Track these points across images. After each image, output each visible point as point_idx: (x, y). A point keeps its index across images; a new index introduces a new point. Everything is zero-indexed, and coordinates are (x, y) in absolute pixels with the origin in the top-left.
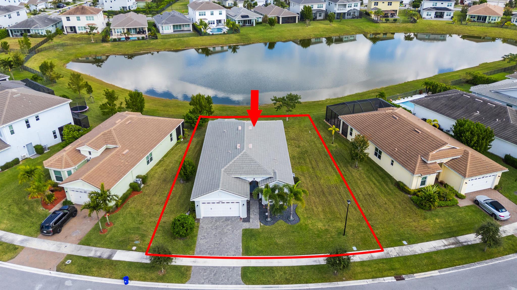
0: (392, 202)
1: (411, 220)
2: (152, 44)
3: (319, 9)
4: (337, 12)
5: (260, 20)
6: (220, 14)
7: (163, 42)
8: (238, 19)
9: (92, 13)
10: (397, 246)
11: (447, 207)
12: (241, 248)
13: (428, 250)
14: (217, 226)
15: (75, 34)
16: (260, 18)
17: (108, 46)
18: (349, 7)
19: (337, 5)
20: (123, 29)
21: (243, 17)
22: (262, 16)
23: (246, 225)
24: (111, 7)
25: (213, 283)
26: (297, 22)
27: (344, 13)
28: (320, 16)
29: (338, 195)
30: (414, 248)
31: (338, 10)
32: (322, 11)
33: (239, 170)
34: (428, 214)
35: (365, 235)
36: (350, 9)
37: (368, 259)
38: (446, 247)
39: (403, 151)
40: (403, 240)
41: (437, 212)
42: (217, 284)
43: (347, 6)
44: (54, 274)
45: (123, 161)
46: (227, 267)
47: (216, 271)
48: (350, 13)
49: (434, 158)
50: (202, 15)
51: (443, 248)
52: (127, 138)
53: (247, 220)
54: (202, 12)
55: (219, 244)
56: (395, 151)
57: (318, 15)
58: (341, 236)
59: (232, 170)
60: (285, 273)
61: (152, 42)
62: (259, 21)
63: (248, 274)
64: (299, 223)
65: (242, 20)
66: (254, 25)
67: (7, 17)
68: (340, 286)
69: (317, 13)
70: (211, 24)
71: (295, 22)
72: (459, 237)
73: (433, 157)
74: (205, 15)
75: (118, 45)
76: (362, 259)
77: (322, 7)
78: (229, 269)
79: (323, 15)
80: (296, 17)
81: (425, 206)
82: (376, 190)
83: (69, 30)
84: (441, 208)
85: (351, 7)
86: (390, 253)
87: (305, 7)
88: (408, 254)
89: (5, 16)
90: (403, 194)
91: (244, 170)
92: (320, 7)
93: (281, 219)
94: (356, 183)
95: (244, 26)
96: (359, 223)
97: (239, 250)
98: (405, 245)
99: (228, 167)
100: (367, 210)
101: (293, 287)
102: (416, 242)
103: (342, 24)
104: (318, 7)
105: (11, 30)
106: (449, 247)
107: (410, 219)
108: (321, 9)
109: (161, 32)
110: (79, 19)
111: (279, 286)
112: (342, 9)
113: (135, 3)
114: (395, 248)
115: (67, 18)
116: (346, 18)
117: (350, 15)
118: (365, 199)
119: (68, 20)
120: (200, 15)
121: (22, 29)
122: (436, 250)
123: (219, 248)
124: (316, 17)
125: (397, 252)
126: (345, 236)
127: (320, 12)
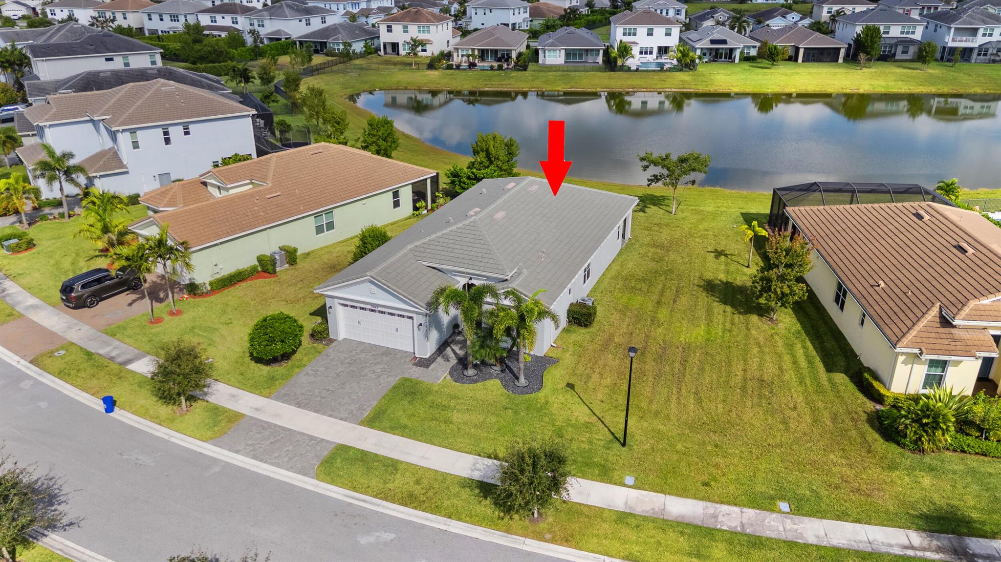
0: (814, 410)
1: (844, 461)
2: (512, 77)
3: (904, 36)
4: (951, 44)
5: (753, 52)
6: (668, 34)
7: (532, 76)
8: (701, 45)
9: (428, 21)
10: (754, 508)
11: (982, 457)
12: (369, 410)
13: (845, 542)
14: (355, 360)
15: (396, 56)
16: (754, 47)
17: (434, 75)
18: (984, 35)
19: (953, 30)
20: (473, 50)
21: (713, 42)
22: (758, 44)
23: (416, 373)
24: (483, 24)
25: (255, 457)
26: (841, 60)
27: (971, 50)
28: (905, 52)
29: (677, 365)
30: (801, 525)
31: (953, 40)
32: (913, 42)
33: (443, 253)
34: (909, 458)
35: (679, 461)
36: (987, 39)
37: (647, 512)
38: (910, 553)
39: (897, 290)
40: (783, 498)
41: (942, 461)
42: (261, 461)
43: (981, 32)
44: (23, 365)
45: (256, 208)
46: (308, 435)
47: (282, 437)
48: (987, 50)
49: (979, 314)
50: (630, 34)
51: (897, 551)
52: (294, 175)
53: (424, 363)
54: (630, 29)
55: (333, 392)
56: (877, 288)
57: (900, 49)
58: (617, 445)
59: (429, 251)
60: (418, 482)
61: (513, 75)
62: (751, 55)
63: (339, 460)
64: (533, 395)
65: (711, 49)
66: (737, 60)
67: (304, 21)
68: (525, 548)
69: (897, 46)
70: (646, 53)
71: (837, 61)
72: (974, 539)
73: (974, 313)
74: (635, 34)
75: (452, 74)
76: (630, 508)
77: (913, 33)
78: (310, 441)
79: (912, 50)
80: (839, 49)
81: (905, 436)
82: (790, 376)
83: (389, 49)
84: (963, 455)
85: (991, 35)
86: (720, 519)
87: (868, 28)
88: (773, 535)
89: (300, 21)
90: (862, 398)
91: (452, 254)
92: (908, 33)
93: (499, 378)
94: (746, 351)
95: (714, 61)
96: (687, 431)
97: (362, 413)
98: (780, 512)
99: (424, 243)
100: (731, 411)
101: (410, 515)
102: (820, 515)
103: (955, 72)
104: (902, 33)
105: (300, 42)
106: (920, 554)
107: (841, 457)
108: (910, 36)
109: (540, 62)
110: (406, 31)
111: (385, 503)
112: (964, 38)
113: (527, 18)
114: (745, 510)
115: (388, 27)
116: (973, 61)
117: (985, 55)
118: (744, 389)
119: (388, 31)
120: (624, 34)
121: (318, 42)
122: (870, 550)
123: (325, 398)
124: (894, 55)
125: (745, 521)
126: (624, 449)
127: (906, 43)
